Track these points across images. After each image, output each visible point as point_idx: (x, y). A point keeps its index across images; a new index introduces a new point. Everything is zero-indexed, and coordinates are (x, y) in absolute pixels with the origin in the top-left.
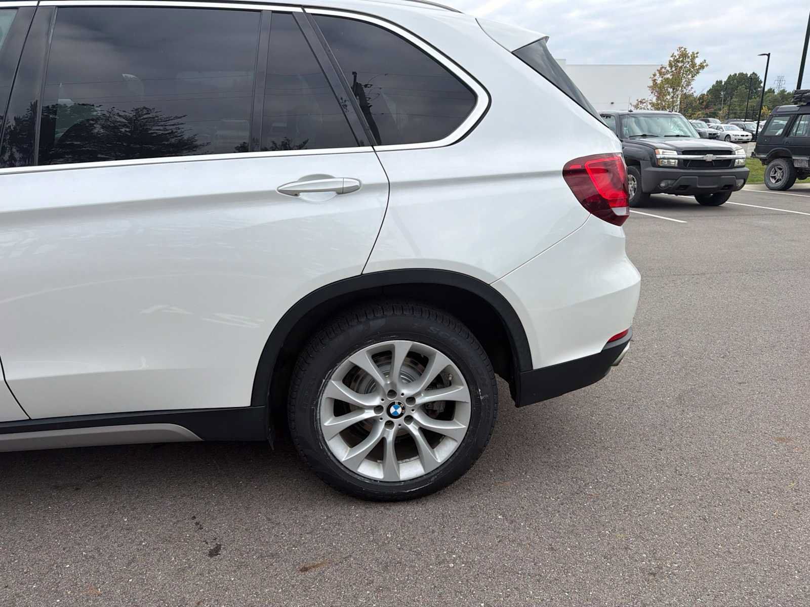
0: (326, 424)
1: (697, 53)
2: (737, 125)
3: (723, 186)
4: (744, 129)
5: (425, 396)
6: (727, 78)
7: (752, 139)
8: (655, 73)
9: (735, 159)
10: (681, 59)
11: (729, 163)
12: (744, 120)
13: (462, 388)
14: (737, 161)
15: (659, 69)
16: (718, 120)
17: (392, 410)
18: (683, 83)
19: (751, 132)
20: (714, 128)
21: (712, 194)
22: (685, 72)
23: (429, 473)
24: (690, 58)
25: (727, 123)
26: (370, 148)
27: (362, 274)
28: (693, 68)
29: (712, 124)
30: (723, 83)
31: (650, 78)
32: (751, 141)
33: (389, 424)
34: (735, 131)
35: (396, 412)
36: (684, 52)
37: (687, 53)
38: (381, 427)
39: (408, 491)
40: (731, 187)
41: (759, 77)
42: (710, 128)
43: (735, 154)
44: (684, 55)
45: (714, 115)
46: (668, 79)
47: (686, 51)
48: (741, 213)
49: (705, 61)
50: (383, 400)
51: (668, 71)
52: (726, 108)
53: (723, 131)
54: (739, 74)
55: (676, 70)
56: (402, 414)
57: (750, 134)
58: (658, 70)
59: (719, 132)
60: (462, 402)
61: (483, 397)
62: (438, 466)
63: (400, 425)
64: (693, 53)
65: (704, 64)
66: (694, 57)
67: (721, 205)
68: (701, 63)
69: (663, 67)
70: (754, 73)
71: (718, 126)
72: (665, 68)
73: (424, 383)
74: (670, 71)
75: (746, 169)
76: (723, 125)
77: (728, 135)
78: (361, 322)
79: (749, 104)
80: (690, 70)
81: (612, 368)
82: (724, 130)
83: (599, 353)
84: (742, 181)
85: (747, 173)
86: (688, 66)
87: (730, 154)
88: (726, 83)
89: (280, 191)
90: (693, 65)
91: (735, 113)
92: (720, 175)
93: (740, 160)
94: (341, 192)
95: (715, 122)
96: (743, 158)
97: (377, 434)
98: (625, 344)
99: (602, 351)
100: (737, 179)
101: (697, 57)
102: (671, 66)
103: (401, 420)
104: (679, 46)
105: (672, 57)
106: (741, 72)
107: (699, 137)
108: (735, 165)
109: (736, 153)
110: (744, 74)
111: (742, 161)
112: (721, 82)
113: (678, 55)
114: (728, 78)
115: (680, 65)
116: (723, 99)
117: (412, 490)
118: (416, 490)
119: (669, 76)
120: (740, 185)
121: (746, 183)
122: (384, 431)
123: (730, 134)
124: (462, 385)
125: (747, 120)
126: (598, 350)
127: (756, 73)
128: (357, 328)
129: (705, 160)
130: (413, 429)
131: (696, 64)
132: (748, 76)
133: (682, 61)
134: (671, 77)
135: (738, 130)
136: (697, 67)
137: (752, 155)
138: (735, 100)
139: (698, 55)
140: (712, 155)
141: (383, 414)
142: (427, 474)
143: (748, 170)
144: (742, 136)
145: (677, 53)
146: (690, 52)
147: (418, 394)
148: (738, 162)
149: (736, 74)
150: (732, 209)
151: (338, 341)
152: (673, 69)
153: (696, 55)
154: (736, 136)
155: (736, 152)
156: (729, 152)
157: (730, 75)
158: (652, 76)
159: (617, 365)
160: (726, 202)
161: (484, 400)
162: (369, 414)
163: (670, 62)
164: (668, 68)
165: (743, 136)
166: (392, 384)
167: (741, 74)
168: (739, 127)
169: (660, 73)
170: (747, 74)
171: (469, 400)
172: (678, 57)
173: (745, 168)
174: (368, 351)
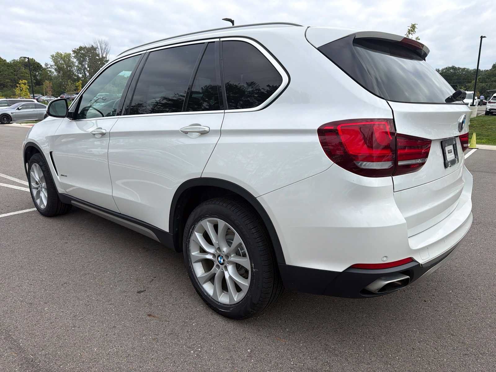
0: (193, 254)
13: (247, 259)
17: (219, 259)
26: (223, 111)
27: (201, 177)
33: (218, 267)
35: (221, 261)
39: (220, 310)
50: (216, 251)
56: (223, 264)
61: (255, 270)
62: (235, 303)
63: (222, 269)
73: (230, 249)
89: (181, 131)
103: (222, 267)
117: (222, 310)
118: (225, 311)
122: (215, 269)
130: (227, 275)
141: (216, 259)
142: (230, 305)
147: (230, 255)
162: (210, 257)
166: (219, 244)
171: (250, 270)
174: (208, 221)
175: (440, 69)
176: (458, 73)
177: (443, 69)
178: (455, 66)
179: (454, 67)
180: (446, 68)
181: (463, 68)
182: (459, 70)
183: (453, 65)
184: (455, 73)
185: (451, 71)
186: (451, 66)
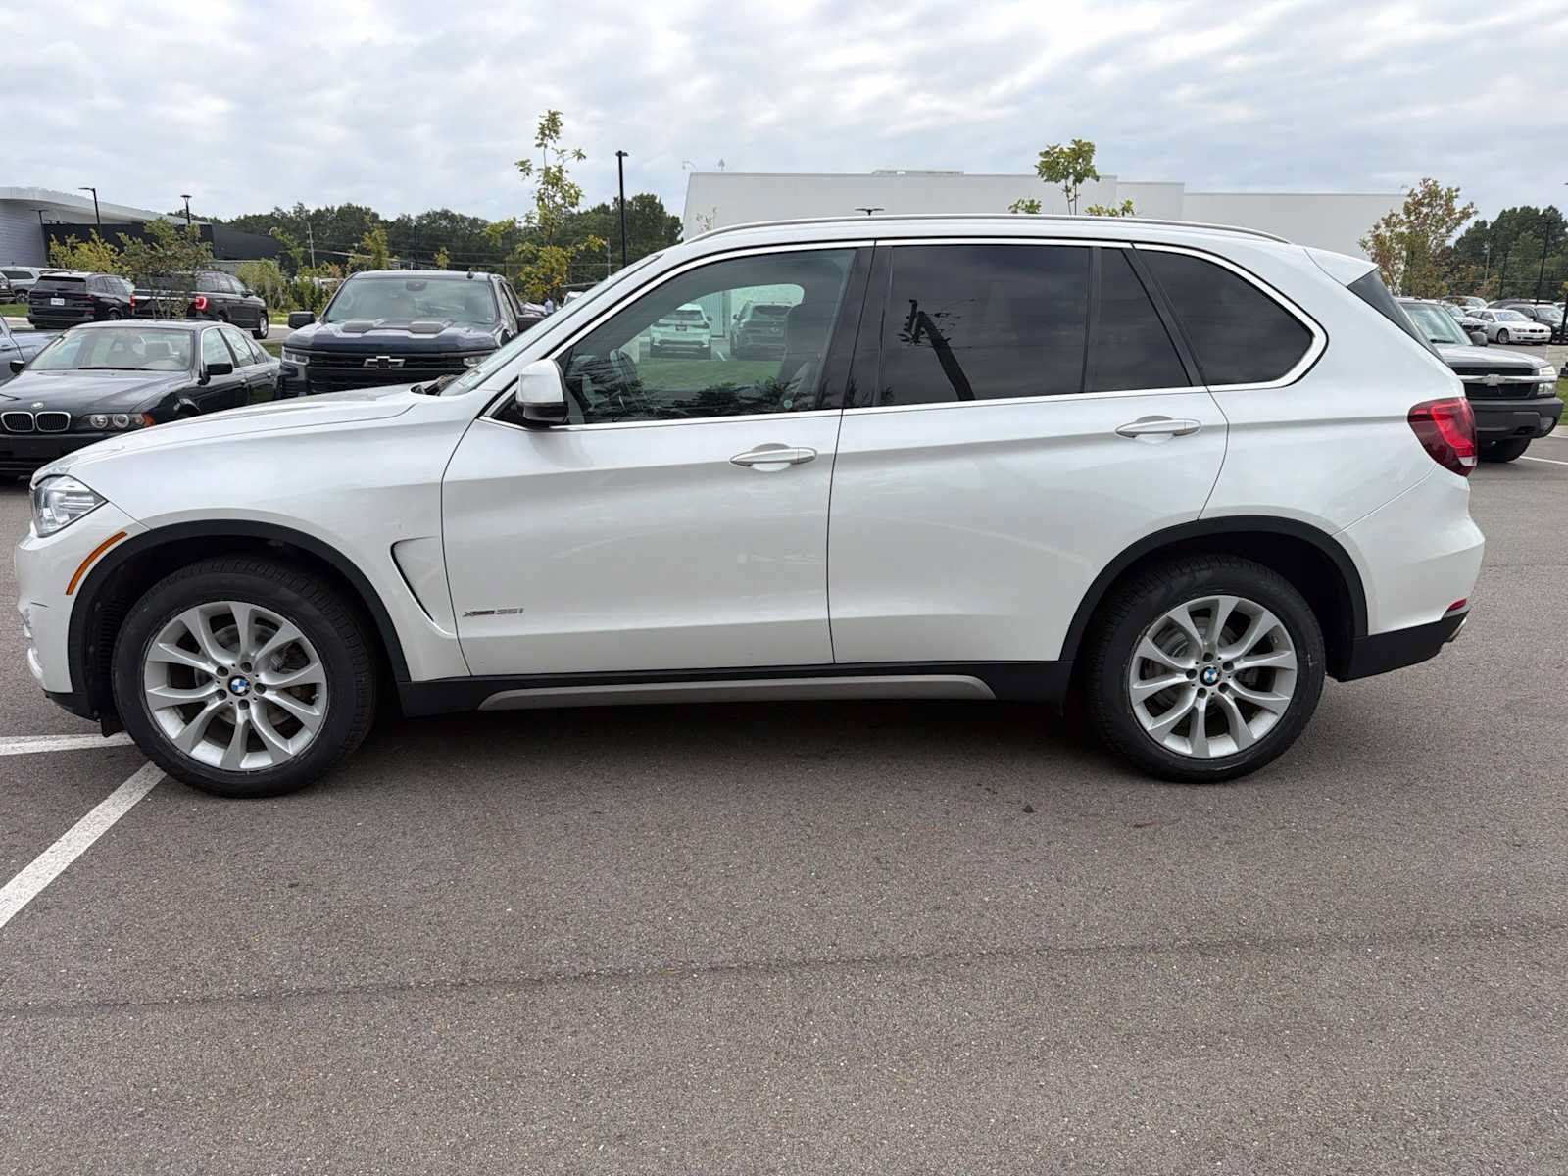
0: (1133, 688)
1: (1457, 190)
2: (1522, 310)
3: (1517, 427)
4: (1535, 319)
5: (1245, 660)
6: (1497, 216)
7: (1552, 338)
8: (1378, 224)
9: (1537, 384)
10: (1426, 201)
11: (1529, 390)
12: (1534, 301)
13: (1288, 653)
14: (1541, 386)
15: (1386, 217)
16: (1481, 300)
17: (1207, 676)
18: (1429, 243)
19: (1550, 324)
20: (1475, 316)
21: (1494, 443)
22: (1434, 224)
23: (1243, 751)
24: (1445, 198)
25: (1500, 307)
26: (1203, 389)
27: (1198, 519)
28: (1450, 215)
29: (1471, 308)
30: (1488, 227)
31: (1370, 232)
32: (1550, 343)
33: (1201, 693)
34: (1518, 322)
35: (1210, 679)
36: (1433, 188)
37: (1439, 189)
38: (1193, 694)
39: (1219, 769)
40: (1532, 431)
41: (1561, 215)
42: (1467, 315)
43: (1537, 375)
44: (1432, 194)
45: (1472, 290)
46: (1403, 234)
47: (1437, 187)
48: (1550, 474)
49: (1472, 204)
50: (1197, 663)
51: (1402, 220)
52: (1496, 278)
53: (1494, 321)
54: (1522, 209)
55: (1417, 219)
56: (1217, 681)
57: (1548, 328)
58: (1383, 219)
59: (1485, 323)
60: (1286, 669)
61: (1313, 663)
62: (1254, 743)
63: (1213, 694)
64: (1449, 189)
65: (1471, 210)
66: (1450, 199)
67: (1515, 461)
68: (1465, 208)
69: (1393, 215)
70: (1551, 207)
71: (1483, 313)
72: (1398, 215)
73: (1247, 646)
74: (1406, 220)
75: (1556, 400)
76: (1493, 311)
77: (1504, 331)
78: (1184, 574)
79: (1545, 267)
80: (1443, 220)
81: (1445, 644)
82: (1496, 319)
83: (1439, 622)
84: (1551, 421)
85: (1560, 406)
86: (1440, 212)
87: (1530, 375)
88: (1493, 226)
89: (1118, 433)
90: (1450, 211)
91: (1513, 285)
92: (1510, 410)
93: (1547, 385)
94: (1177, 434)
95: (1478, 305)
96: (1551, 382)
97: (1188, 702)
98: (1464, 615)
99: (1442, 619)
100: (1541, 417)
101: (1457, 196)
102: (1408, 212)
103: (1215, 688)
104: (1422, 177)
105: (1410, 196)
106: (1526, 205)
107: (1470, 343)
108: (1539, 393)
109: (1540, 373)
110: (1531, 209)
111: (1550, 386)
112: (1484, 223)
113: (1421, 192)
114: (1500, 216)
115: (1425, 210)
116: (1488, 257)
117: (1224, 768)
118: (1228, 769)
119: (1404, 229)
120: (1546, 427)
121: (1559, 422)
122: (1195, 700)
123: (1509, 329)
124: (1289, 649)
125: (1540, 301)
126: (1438, 618)
127: (1555, 206)
128: (1181, 581)
129: (1485, 385)
130: (1228, 697)
131: (1454, 209)
132: (1541, 212)
133: (1429, 205)
134: (1407, 232)
135: (1523, 320)
136: (1458, 215)
137: (1562, 373)
138: (1513, 259)
139: (1459, 193)
140: (1497, 376)
141: (1196, 680)
143: (1562, 401)
144: (1531, 331)
145: (1418, 190)
146: (1443, 188)
147: (1237, 659)
148: (1544, 387)
149: (1515, 209)
150: (1531, 469)
151: (1158, 594)
152: (1412, 218)
153: (1454, 194)
154: (1519, 331)
155: (1540, 371)
156: (1528, 370)
157: (1504, 211)
158: (1373, 229)
159: (1452, 641)
160: (1521, 457)
161: (1313, 667)
162: (1182, 679)
163: (1407, 203)
164: (1403, 216)
165: (1534, 331)
166: (1211, 645)
167: (1526, 210)
168: (1526, 315)
169: (1387, 225)
170: (1537, 210)
171: (1295, 668)
172: (1420, 196)
173: (1556, 398)
174: (1189, 607)
175: (412, 217)
176: (461, 232)
177: (419, 217)
178: (449, 209)
179: (447, 211)
180: (428, 215)
181: (472, 216)
182: (463, 222)
183: (445, 208)
184: (454, 231)
185: (444, 223)
186: (439, 210)
